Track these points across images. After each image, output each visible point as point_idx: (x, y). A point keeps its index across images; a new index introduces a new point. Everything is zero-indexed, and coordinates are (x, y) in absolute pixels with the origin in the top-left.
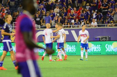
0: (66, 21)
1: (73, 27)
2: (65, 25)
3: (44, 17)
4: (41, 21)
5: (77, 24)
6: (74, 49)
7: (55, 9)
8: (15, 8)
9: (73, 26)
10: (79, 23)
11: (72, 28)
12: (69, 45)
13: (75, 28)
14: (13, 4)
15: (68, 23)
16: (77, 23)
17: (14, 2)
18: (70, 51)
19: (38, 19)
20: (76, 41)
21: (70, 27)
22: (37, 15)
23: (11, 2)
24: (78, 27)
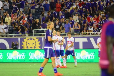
0: (85, 29)
1: (92, 35)
2: (84, 32)
3: (63, 24)
4: (61, 29)
5: (96, 32)
6: (92, 56)
7: (74, 17)
8: (36, 15)
9: (91, 33)
10: (98, 30)
11: (90, 35)
12: (87, 53)
13: (93, 36)
14: (33, 11)
15: (86, 30)
16: (96, 30)
17: (35, 9)
18: (88, 58)
19: (58, 27)
20: (95, 48)
21: (89, 34)
22: (57, 23)
23: (31, 10)
24: (97, 34)
